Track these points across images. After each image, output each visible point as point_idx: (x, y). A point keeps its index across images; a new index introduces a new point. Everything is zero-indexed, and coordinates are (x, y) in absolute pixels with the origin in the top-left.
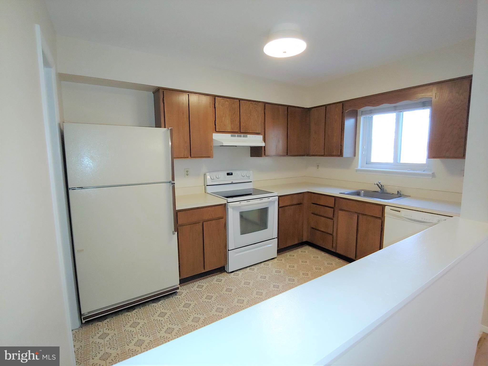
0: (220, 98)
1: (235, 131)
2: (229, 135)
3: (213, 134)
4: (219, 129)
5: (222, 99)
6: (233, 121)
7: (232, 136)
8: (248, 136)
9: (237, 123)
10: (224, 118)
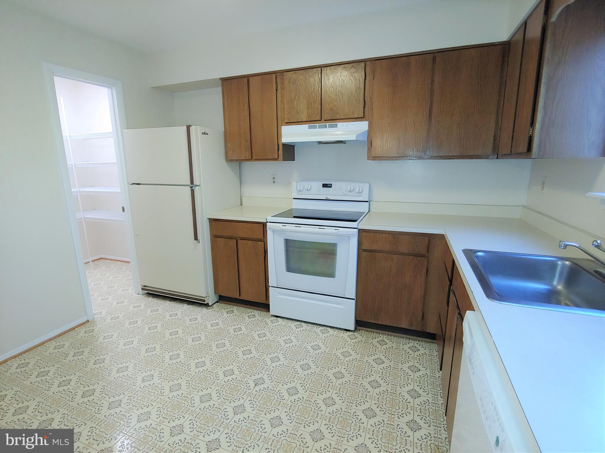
0: (290, 72)
1: (313, 120)
2: (306, 127)
3: (282, 127)
4: (289, 119)
5: (293, 74)
6: (311, 104)
7: (310, 128)
8: (340, 124)
9: (317, 106)
10: (296, 102)
